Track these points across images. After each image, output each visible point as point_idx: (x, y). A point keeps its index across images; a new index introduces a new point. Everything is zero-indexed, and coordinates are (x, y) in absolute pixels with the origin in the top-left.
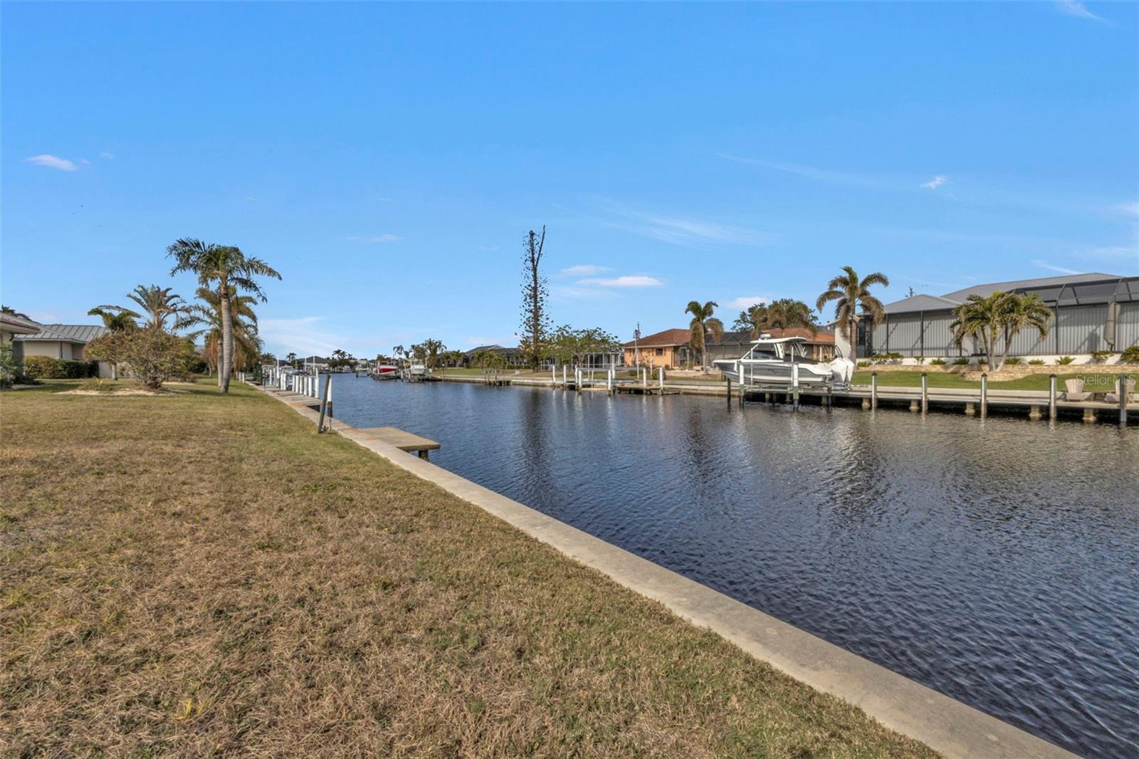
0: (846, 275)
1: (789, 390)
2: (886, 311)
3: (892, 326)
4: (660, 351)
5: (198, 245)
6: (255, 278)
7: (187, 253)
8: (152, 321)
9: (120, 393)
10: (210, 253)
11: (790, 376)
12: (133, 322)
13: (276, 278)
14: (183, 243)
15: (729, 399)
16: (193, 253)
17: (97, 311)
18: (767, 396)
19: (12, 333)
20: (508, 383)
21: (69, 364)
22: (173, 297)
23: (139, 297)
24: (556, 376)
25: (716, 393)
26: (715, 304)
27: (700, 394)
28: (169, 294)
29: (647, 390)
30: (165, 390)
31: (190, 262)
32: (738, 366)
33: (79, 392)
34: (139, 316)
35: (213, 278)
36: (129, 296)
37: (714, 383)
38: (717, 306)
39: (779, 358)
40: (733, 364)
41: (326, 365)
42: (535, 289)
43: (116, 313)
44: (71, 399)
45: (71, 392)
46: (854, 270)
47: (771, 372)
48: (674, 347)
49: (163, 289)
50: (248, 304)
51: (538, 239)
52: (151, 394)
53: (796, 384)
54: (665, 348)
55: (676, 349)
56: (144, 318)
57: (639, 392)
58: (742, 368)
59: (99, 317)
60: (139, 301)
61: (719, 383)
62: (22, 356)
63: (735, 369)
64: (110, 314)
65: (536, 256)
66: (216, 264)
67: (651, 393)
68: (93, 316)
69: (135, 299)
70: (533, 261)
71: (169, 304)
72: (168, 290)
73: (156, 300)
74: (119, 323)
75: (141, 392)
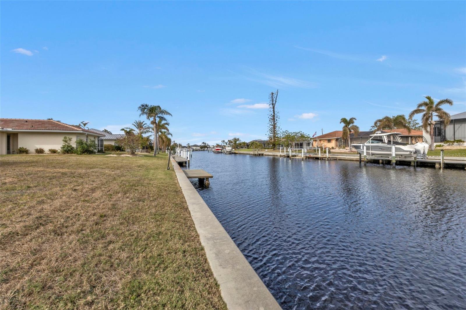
0: (427, 101)
1: (390, 158)
2: (452, 118)
3: (457, 126)
4: (329, 141)
5: (147, 106)
6: (165, 116)
7: (143, 108)
8: (139, 132)
9: (122, 156)
10: (151, 108)
11: (391, 151)
12: (133, 133)
13: (171, 116)
14: (143, 106)
15: (360, 162)
16: (145, 109)
17: (123, 130)
18: (381, 161)
19: (99, 137)
20: (263, 155)
21: (117, 147)
22: (144, 125)
23: (135, 125)
24: (281, 152)
25: (355, 159)
26: (354, 119)
27: (347, 160)
28: (144, 123)
29: (321, 158)
30: (136, 155)
31: (145, 112)
32: (363, 147)
33: (111, 155)
34: (134, 131)
35: (151, 117)
37: (354, 155)
38: (356, 120)
39: (385, 143)
40: (361, 146)
41: (199, 148)
42: (274, 116)
43: (128, 130)
44: (107, 157)
45: (109, 155)
46: (432, 98)
47: (380, 150)
48: (336, 139)
49: (142, 122)
50: (166, 126)
51: (275, 96)
52: (131, 156)
53: (394, 155)
54: (332, 139)
55: (337, 140)
56: (136, 131)
57: (317, 158)
58: (365, 148)
59: (124, 131)
60: (135, 126)
61: (356, 155)
62: (103, 144)
63: (362, 148)
64: (126, 131)
65: (274, 102)
66: (152, 112)
67: (323, 159)
68: (121, 131)
69: (134, 125)
70: (273, 104)
71: (144, 127)
72: (143, 122)
73: (140, 125)
74: (129, 133)
75: (129, 156)
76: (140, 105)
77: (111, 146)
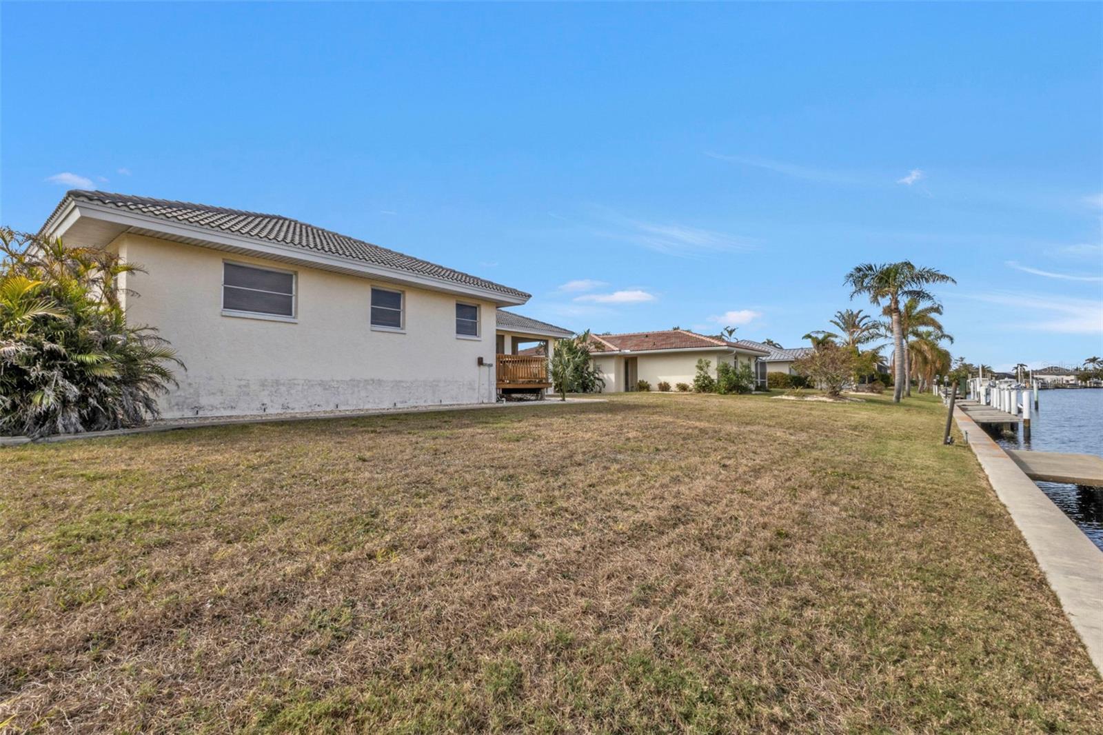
5: (870, 268)
6: (927, 287)
7: (861, 277)
8: (848, 340)
9: (809, 399)
10: (881, 273)
12: (833, 342)
13: (950, 282)
14: (859, 270)
16: (866, 276)
17: (809, 336)
19: (757, 357)
21: (794, 377)
22: (864, 318)
23: (838, 321)
28: (861, 315)
30: (843, 398)
31: (865, 284)
33: (784, 397)
34: (836, 337)
35: (883, 296)
36: (831, 321)
43: (821, 336)
44: (776, 401)
45: (780, 397)
49: (855, 313)
52: (831, 400)
56: (842, 338)
59: (810, 340)
60: (838, 324)
62: (765, 373)
64: (816, 338)
66: (887, 281)
68: (805, 340)
69: (835, 323)
71: (861, 324)
72: (860, 312)
73: (850, 322)
74: (823, 344)
75: (824, 399)
76: (850, 269)
77: (782, 375)
